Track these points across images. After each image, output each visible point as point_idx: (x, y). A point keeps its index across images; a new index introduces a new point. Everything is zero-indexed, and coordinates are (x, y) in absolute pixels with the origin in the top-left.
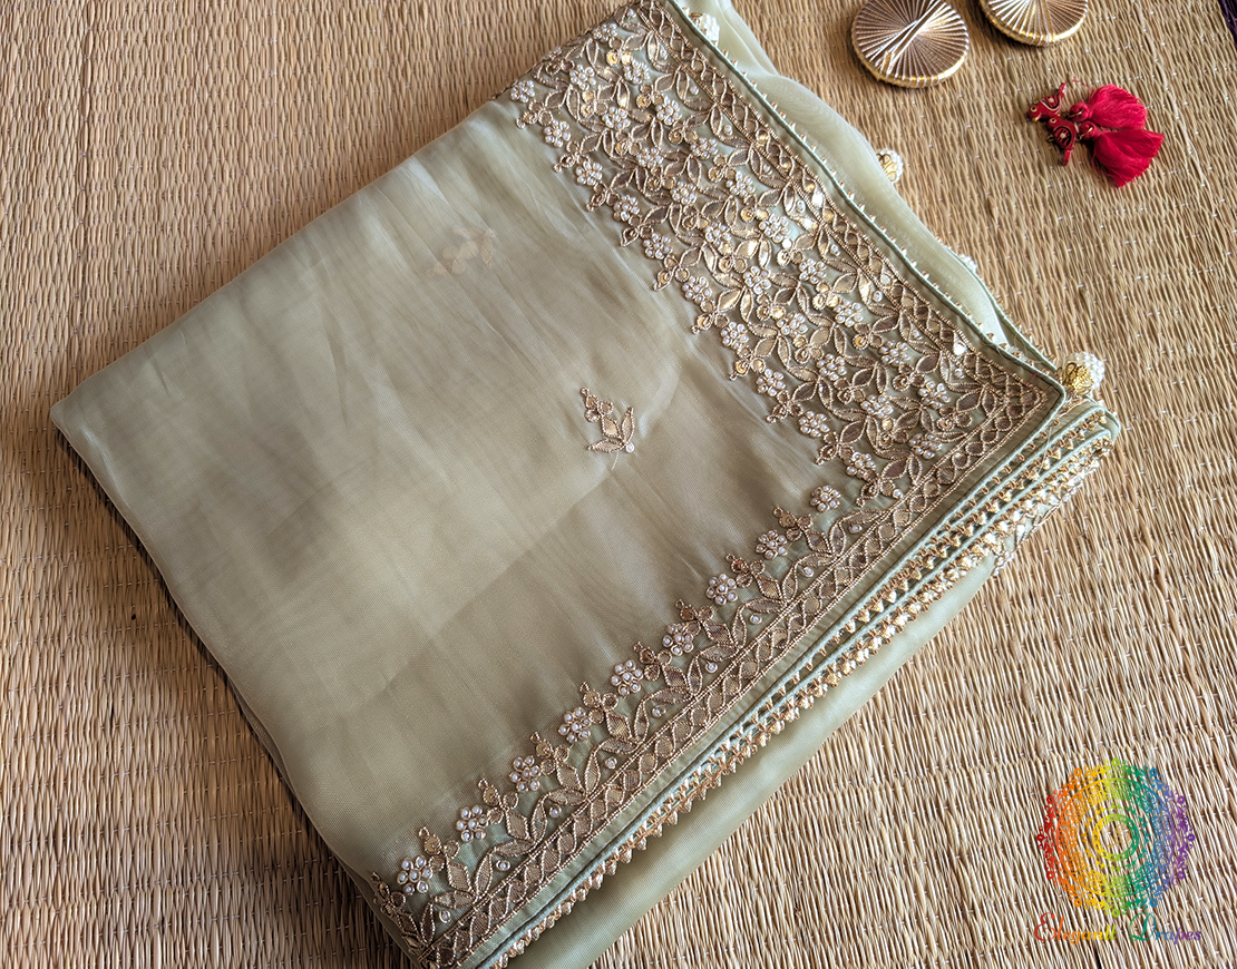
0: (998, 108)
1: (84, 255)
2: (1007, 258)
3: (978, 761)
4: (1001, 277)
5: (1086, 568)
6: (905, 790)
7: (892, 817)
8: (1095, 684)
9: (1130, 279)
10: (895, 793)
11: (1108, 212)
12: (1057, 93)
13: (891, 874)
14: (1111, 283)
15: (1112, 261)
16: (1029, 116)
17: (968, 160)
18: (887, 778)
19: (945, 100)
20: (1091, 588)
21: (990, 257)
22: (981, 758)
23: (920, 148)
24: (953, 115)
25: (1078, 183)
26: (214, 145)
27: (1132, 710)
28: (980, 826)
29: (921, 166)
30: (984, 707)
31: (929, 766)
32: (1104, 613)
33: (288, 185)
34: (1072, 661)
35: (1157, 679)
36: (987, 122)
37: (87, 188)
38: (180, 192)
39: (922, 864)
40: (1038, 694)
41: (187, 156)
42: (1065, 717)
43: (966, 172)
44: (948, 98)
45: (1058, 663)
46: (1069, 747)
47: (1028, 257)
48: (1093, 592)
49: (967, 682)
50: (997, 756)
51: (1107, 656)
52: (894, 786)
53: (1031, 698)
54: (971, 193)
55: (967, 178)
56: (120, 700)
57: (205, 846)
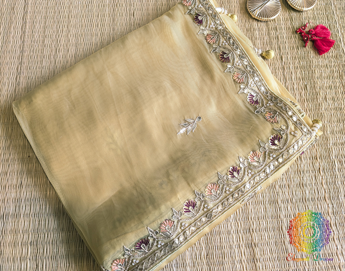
0: (287, 29)
1: (22, 52)
2: (285, 73)
3: (263, 218)
4: (283, 79)
5: (299, 166)
6: (241, 225)
7: (236, 232)
8: (298, 199)
9: (321, 83)
10: (238, 225)
11: (316, 62)
12: (305, 26)
13: (235, 248)
14: (315, 83)
15: (316, 77)
16: (296, 32)
17: (277, 44)
18: (236, 221)
19: (272, 25)
20: (300, 172)
21: (281, 73)
22: (263, 217)
23: (263, 39)
24: (274, 30)
25: (308, 53)
26: (61, 23)
27: (308, 208)
28: (261, 237)
29: (263, 44)
30: (266, 203)
31: (248, 218)
32: (303, 179)
33: (81, 36)
34: (292, 192)
35: (316, 199)
36: (284, 33)
37: (24, 32)
38: (50, 36)
39: (244, 246)
40: (282, 201)
41: (53, 25)
42: (289, 208)
43: (276, 47)
44: (273, 25)
45: (288, 192)
46: (289, 216)
47: (292, 74)
48: (300, 173)
49: (261, 195)
50: (268, 217)
51: (302, 192)
52: (238, 223)
53: (279, 202)
54: (277, 54)
55: (276, 49)
56: (24, 179)
57: (44, 222)
